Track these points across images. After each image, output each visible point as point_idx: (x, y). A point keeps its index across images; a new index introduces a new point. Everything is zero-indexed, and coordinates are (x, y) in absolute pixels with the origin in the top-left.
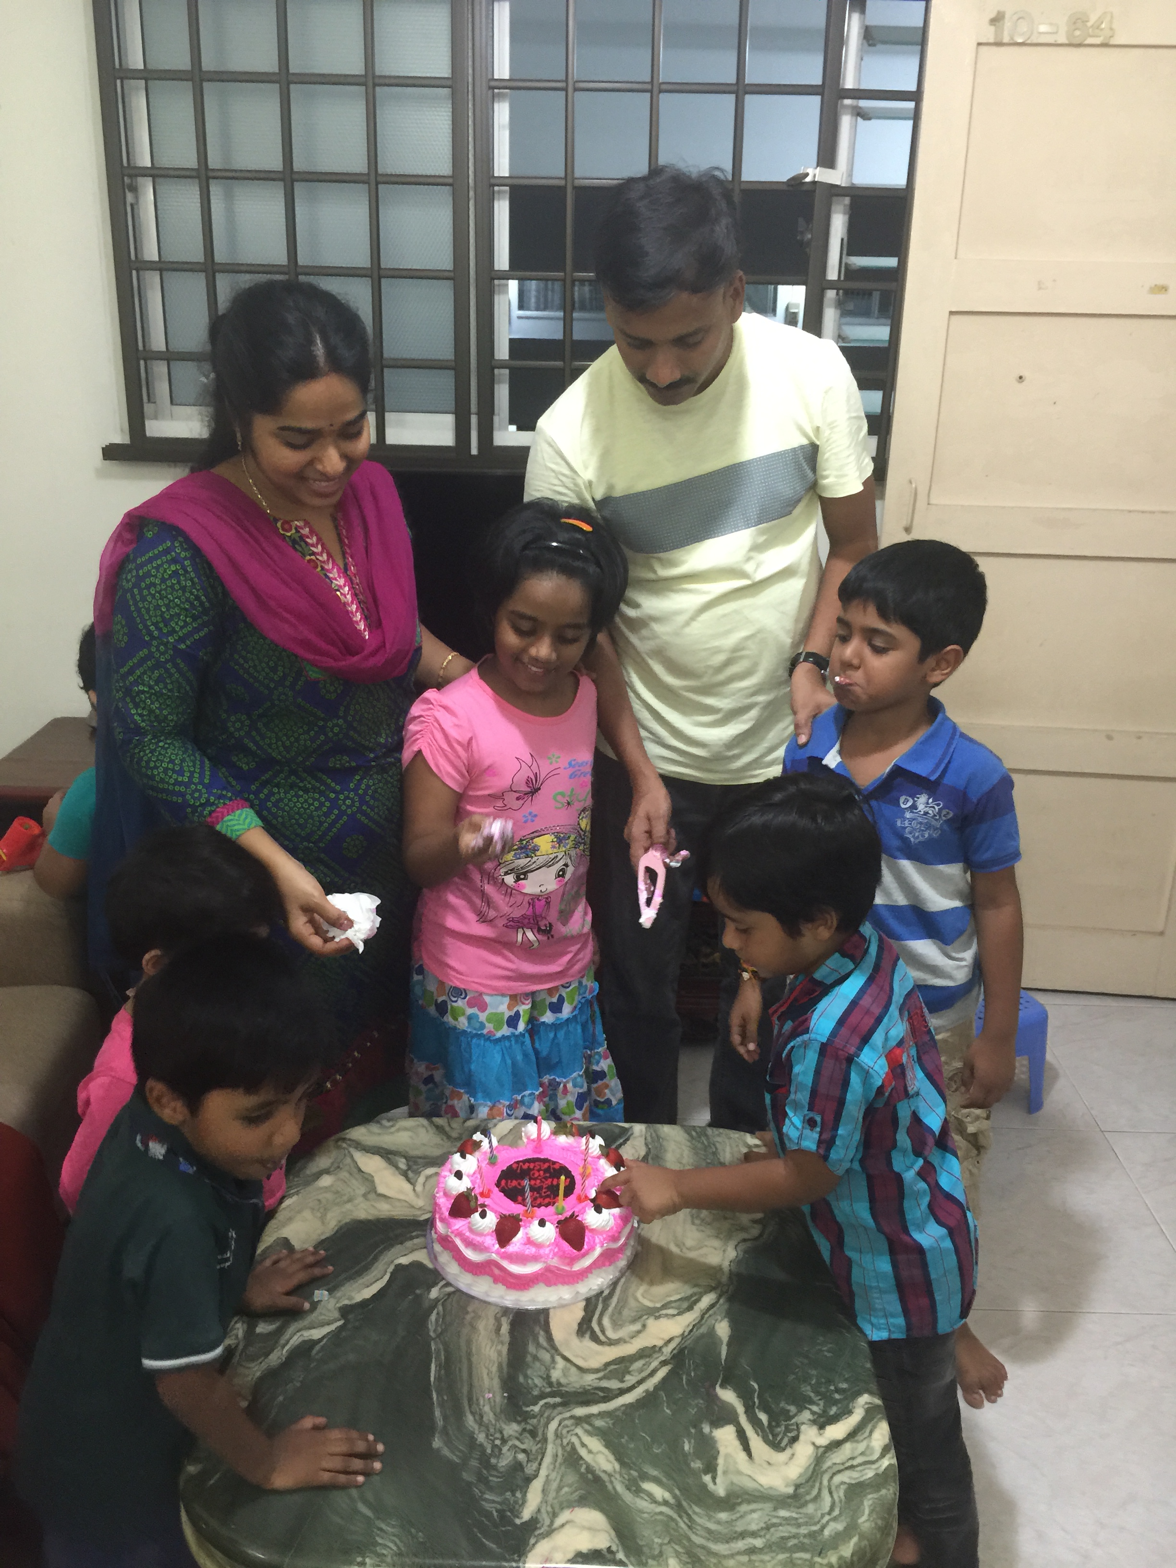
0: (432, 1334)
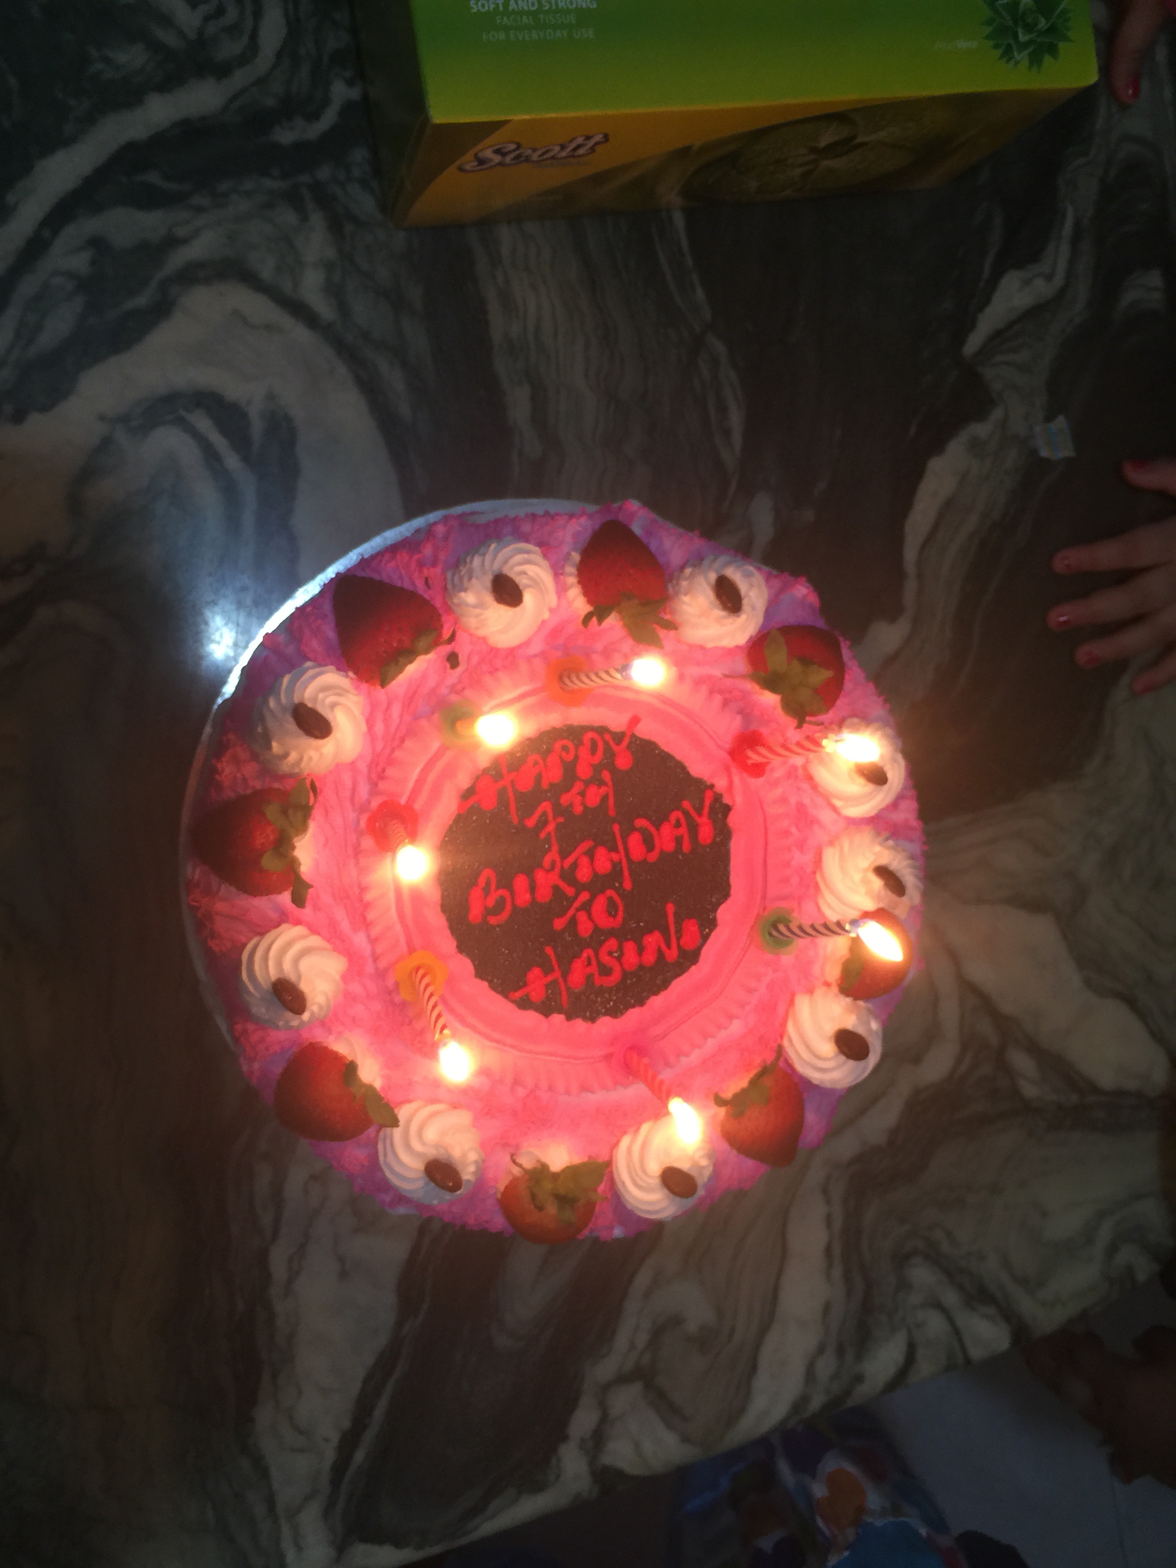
0: (720, 348)
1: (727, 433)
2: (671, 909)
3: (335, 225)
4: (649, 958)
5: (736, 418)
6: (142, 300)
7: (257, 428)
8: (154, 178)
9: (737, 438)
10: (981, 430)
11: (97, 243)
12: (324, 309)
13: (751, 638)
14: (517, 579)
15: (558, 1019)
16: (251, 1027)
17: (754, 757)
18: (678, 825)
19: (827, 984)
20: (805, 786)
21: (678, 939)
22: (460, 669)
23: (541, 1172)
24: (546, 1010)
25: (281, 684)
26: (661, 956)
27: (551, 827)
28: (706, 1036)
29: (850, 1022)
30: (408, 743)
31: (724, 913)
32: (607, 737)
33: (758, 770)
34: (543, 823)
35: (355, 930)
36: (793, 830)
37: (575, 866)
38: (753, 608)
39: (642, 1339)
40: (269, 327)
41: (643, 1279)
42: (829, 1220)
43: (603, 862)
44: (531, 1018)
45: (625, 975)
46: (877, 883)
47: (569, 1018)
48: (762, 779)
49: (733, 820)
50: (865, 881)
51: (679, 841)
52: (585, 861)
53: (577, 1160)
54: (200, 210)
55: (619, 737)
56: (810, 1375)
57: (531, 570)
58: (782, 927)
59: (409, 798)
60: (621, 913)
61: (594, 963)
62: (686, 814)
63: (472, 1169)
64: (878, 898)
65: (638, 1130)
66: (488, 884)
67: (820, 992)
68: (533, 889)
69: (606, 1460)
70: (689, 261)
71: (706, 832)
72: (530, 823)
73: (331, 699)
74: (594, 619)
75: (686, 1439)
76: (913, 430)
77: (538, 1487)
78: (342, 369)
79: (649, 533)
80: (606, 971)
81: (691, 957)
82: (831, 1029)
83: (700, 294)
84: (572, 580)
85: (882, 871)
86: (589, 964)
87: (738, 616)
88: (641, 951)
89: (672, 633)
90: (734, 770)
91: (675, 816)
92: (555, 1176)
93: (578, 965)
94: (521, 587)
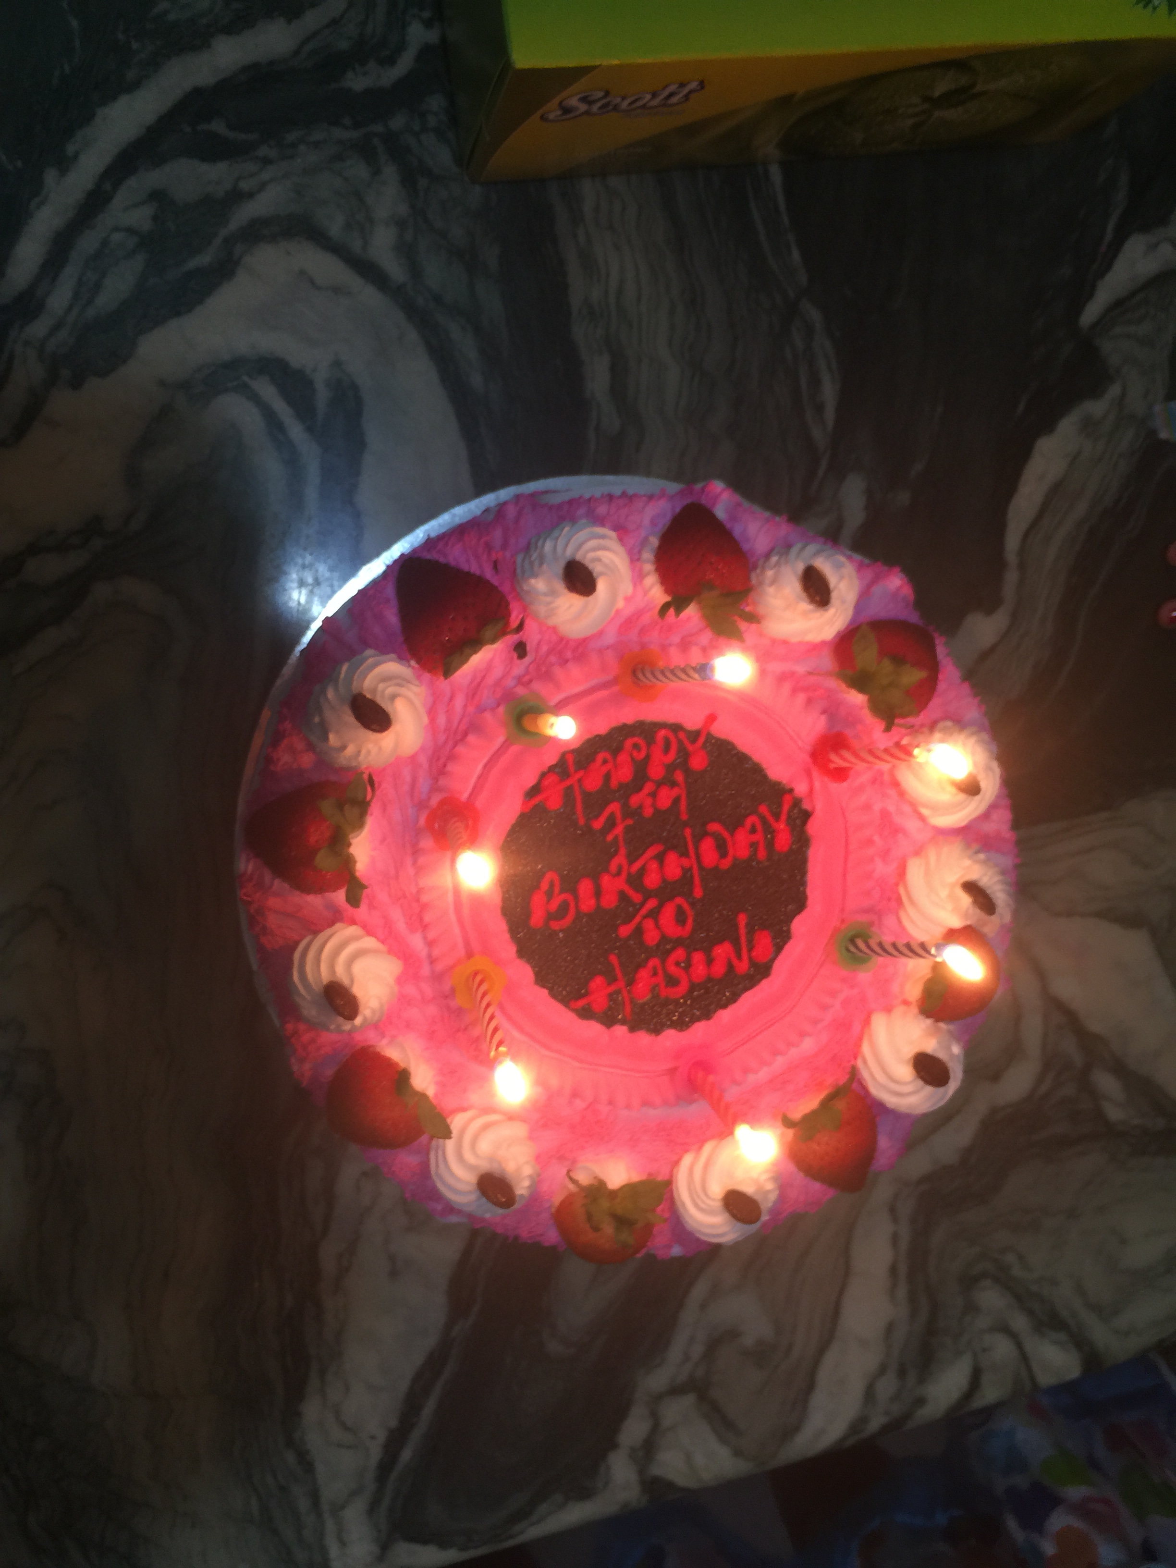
1: (820, 408)
2: (742, 920)
3: (408, 180)
4: (719, 969)
5: (829, 392)
6: (204, 259)
7: (322, 396)
8: (218, 126)
9: (830, 414)
10: (1096, 408)
11: (158, 196)
12: (395, 270)
13: (839, 633)
14: (591, 566)
15: (620, 1030)
16: (302, 1027)
17: (836, 761)
18: (753, 831)
19: (906, 1003)
20: (892, 792)
21: (750, 950)
22: (527, 660)
23: (598, 1190)
24: (609, 1021)
25: (340, 673)
26: (731, 967)
27: (619, 830)
28: (776, 1053)
29: (931, 1046)
30: (471, 738)
31: (799, 925)
32: (681, 735)
33: (840, 774)
34: (611, 824)
35: (413, 930)
36: (876, 838)
37: (643, 871)
38: (843, 602)
39: (698, 1350)
40: (337, 290)
41: (699, 1291)
42: (895, 1239)
43: (674, 866)
44: (593, 1029)
45: (692, 989)
46: (966, 900)
47: (632, 1029)
48: (845, 784)
49: (813, 827)
50: (952, 897)
51: (754, 845)
52: (654, 866)
53: (636, 1177)
54: (267, 161)
55: (695, 735)
56: (869, 1395)
57: (606, 556)
58: (860, 943)
59: (470, 795)
60: (690, 921)
61: (660, 972)
62: (763, 820)
63: (526, 1183)
64: (966, 915)
65: (700, 1148)
66: (552, 885)
67: (899, 1011)
68: (598, 894)
69: (656, 1470)
70: (786, 219)
71: (784, 840)
72: (598, 825)
73: (390, 690)
74: (672, 611)
75: (738, 1453)
76: (1021, 407)
77: (585, 1494)
78: (413, 336)
79: (733, 518)
80: (672, 982)
81: (762, 971)
82: (909, 1051)
83: (796, 255)
84: (649, 567)
85: (971, 887)
86: (655, 974)
87: (826, 610)
88: (710, 962)
89: (754, 626)
90: (816, 774)
91: (749, 821)
92: (613, 1194)
93: (644, 973)
94: (595, 575)
